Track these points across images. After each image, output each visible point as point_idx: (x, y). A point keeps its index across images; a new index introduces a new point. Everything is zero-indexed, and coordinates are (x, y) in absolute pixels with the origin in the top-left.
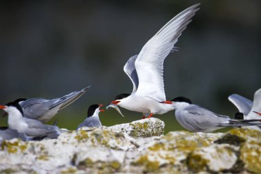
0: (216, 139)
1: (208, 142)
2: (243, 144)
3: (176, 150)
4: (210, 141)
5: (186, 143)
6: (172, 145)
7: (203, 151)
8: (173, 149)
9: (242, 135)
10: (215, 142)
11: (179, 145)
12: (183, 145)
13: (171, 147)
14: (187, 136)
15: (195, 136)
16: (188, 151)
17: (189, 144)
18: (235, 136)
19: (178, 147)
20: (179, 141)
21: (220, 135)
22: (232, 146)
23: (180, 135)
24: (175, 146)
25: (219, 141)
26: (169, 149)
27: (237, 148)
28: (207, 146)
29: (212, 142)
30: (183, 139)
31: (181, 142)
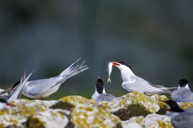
0: (51, 105)
1: (44, 108)
2: (73, 109)
3: (18, 114)
4: (46, 106)
5: (26, 108)
6: (15, 110)
7: (40, 115)
8: (15, 113)
9: (72, 102)
10: (50, 108)
11: (21, 110)
12: (24, 111)
13: (14, 112)
14: (27, 103)
15: (34, 103)
16: (28, 115)
17: (28, 109)
18: (66, 103)
19: (19, 112)
20: (21, 107)
21: (54, 102)
22: (64, 111)
23: (21, 102)
24: (17, 111)
25: (54, 107)
26: (13, 114)
27: (68, 113)
28: (43, 110)
29: (48, 108)
30: (24, 105)
31: (22, 108)
